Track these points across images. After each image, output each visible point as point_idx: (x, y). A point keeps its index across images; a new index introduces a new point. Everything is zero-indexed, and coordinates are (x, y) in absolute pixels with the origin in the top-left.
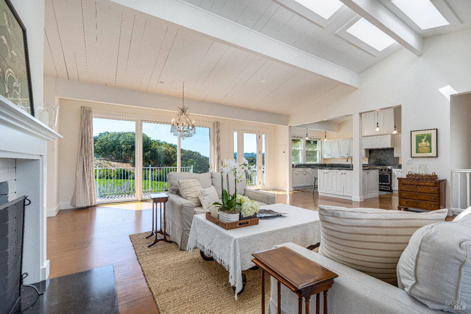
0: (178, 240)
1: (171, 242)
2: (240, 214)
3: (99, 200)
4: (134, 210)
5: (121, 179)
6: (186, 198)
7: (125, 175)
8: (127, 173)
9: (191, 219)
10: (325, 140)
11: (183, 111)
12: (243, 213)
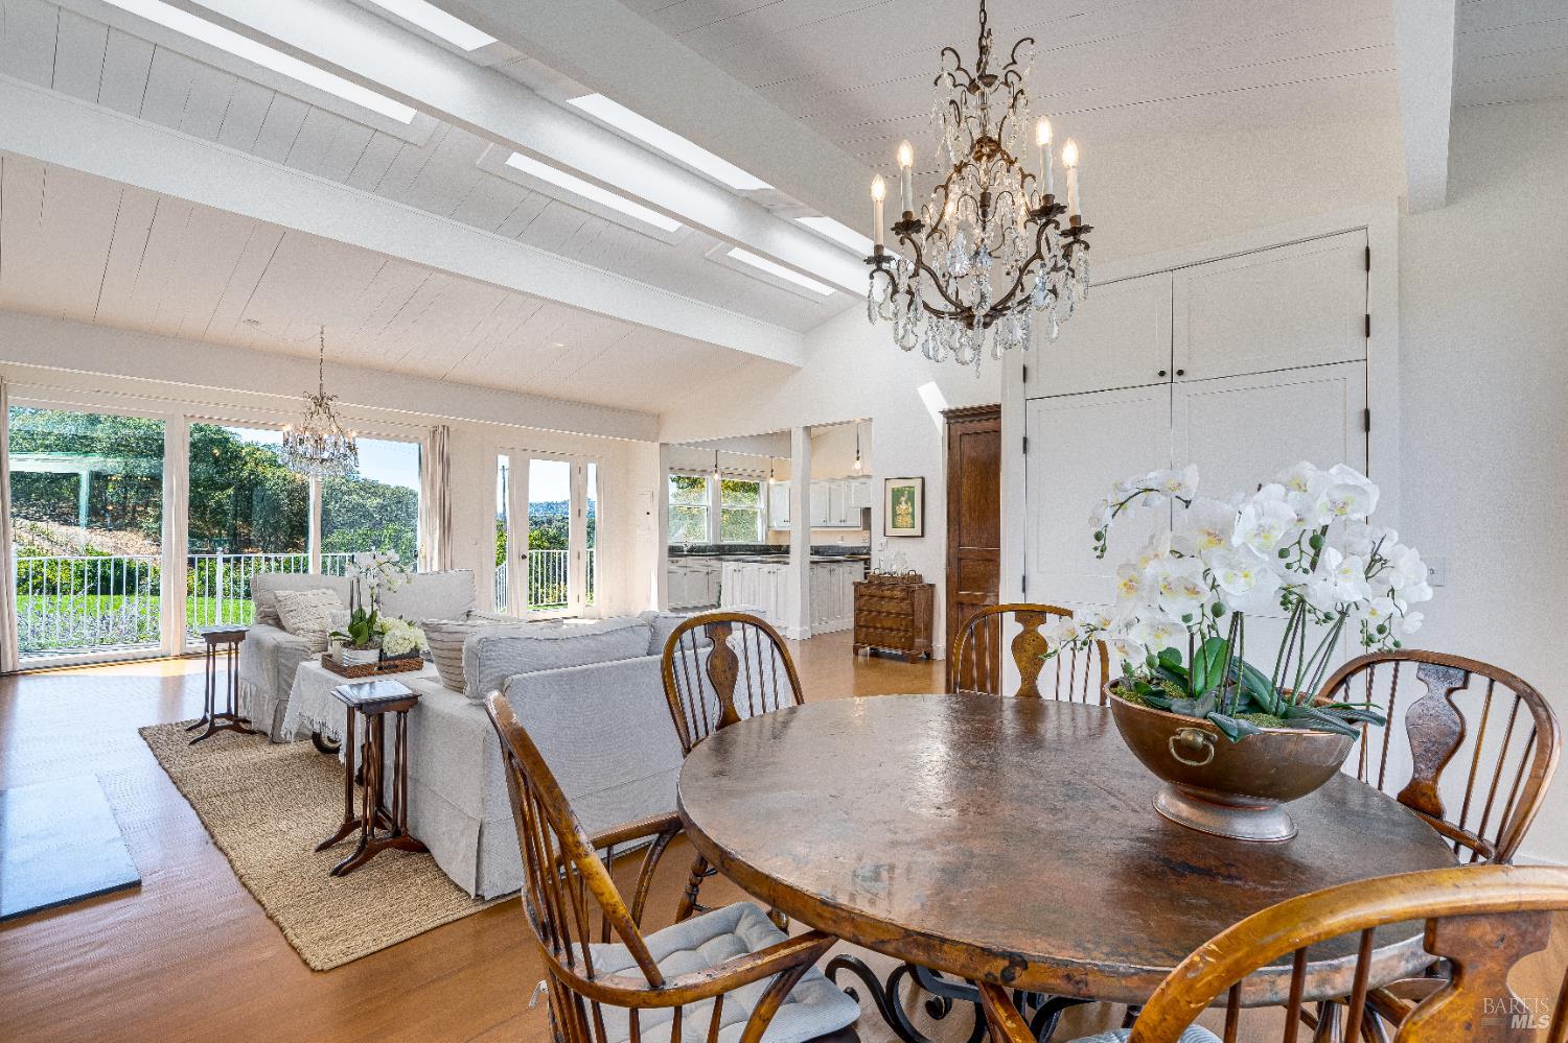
0: (267, 725)
1: (252, 733)
2: (382, 651)
3: (25, 661)
4: (156, 678)
5: (108, 593)
6: (294, 632)
7: (119, 580)
8: (131, 573)
9: (292, 672)
10: (772, 481)
11: (321, 401)
12: (385, 650)
